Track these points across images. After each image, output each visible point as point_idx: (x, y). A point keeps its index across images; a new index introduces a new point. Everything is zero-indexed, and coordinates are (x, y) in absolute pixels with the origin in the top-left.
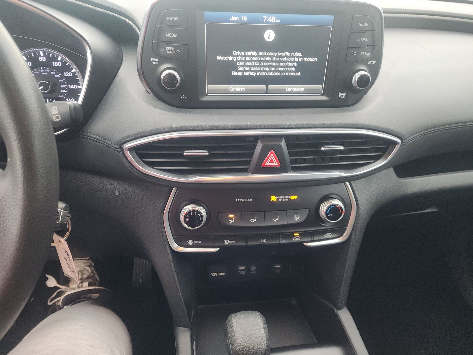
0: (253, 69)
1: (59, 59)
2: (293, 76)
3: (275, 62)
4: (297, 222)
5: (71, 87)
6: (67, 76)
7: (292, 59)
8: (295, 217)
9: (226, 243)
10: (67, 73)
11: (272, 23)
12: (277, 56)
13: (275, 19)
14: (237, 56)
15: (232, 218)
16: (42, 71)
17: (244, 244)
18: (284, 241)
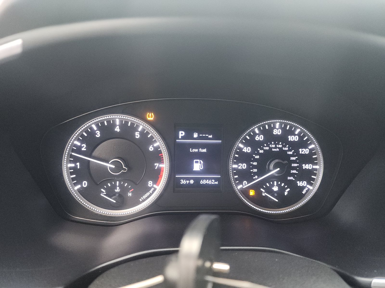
1: (297, 132)
5: (306, 167)
6: (303, 153)
10: (303, 150)
16: (274, 146)
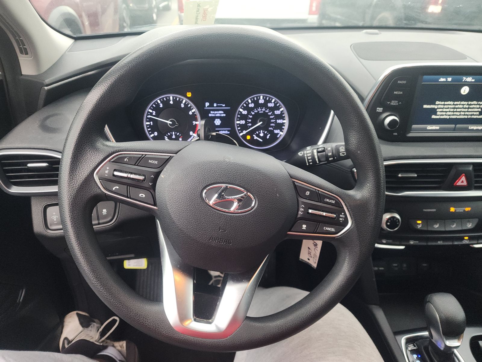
0: (448, 113)
1: (273, 101)
2: (477, 118)
3: (466, 108)
4: (469, 228)
5: (279, 122)
6: (277, 113)
7: (478, 106)
8: (468, 224)
9: (412, 242)
11: (469, 82)
12: (468, 104)
13: (471, 79)
14: (439, 105)
15: (419, 224)
16: (260, 110)
17: (425, 244)
18: (456, 243)
